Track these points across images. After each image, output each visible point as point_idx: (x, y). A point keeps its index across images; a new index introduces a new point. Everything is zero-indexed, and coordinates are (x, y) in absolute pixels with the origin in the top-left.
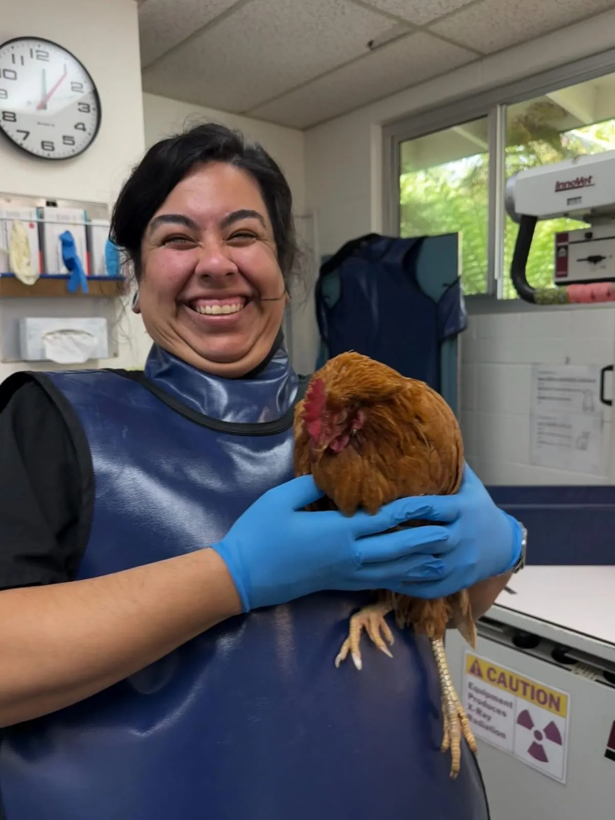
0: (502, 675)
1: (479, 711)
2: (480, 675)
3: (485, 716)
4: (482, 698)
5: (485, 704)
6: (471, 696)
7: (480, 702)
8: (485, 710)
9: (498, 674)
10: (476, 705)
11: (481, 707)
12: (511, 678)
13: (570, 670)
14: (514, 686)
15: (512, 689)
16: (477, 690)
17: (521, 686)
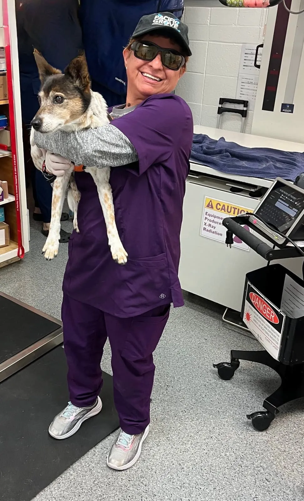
0: (224, 206)
1: (210, 225)
2: (212, 207)
3: (213, 227)
4: (212, 219)
5: (213, 221)
6: (206, 218)
7: (210, 221)
8: (212, 224)
9: (222, 205)
10: (208, 222)
11: (211, 223)
12: (228, 207)
13: (257, 199)
14: (229, 211)
15: (228, 211)
16: (209, 215)
17: (233, 210)
